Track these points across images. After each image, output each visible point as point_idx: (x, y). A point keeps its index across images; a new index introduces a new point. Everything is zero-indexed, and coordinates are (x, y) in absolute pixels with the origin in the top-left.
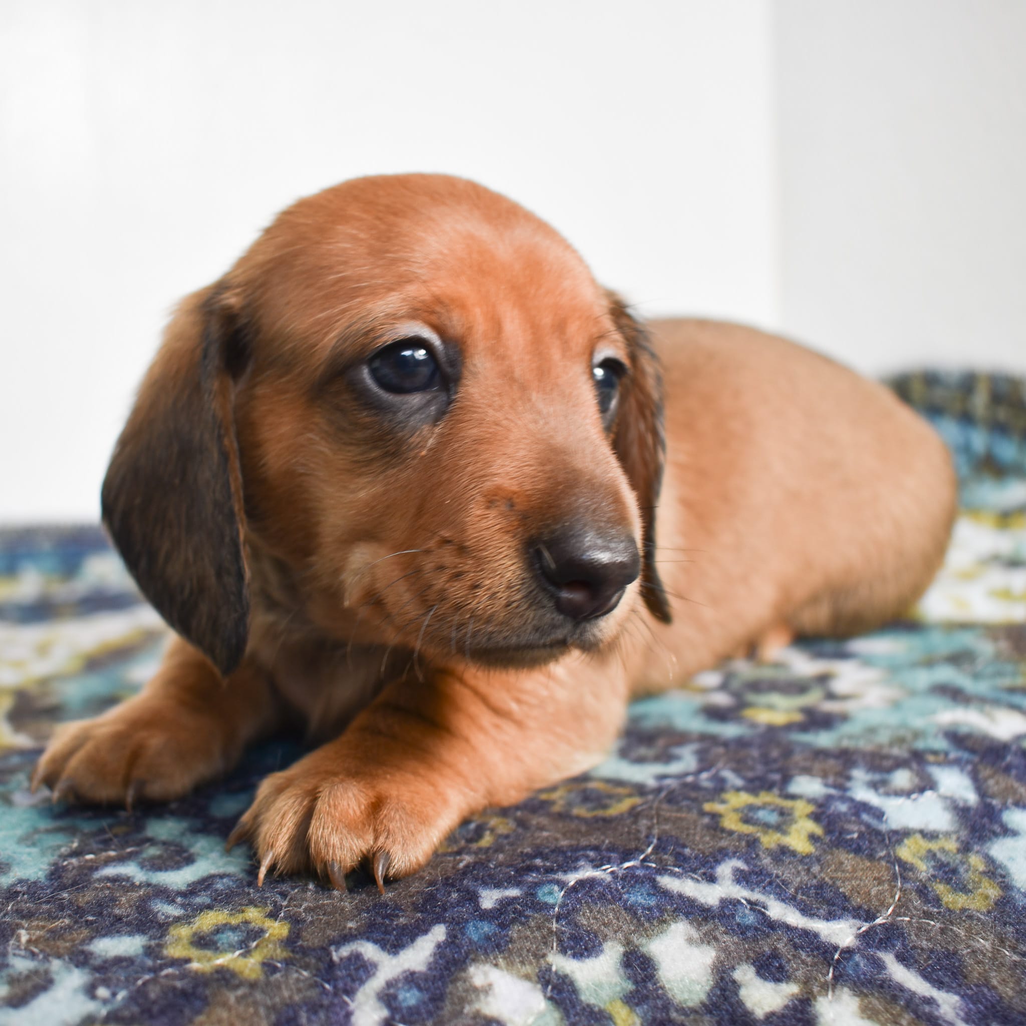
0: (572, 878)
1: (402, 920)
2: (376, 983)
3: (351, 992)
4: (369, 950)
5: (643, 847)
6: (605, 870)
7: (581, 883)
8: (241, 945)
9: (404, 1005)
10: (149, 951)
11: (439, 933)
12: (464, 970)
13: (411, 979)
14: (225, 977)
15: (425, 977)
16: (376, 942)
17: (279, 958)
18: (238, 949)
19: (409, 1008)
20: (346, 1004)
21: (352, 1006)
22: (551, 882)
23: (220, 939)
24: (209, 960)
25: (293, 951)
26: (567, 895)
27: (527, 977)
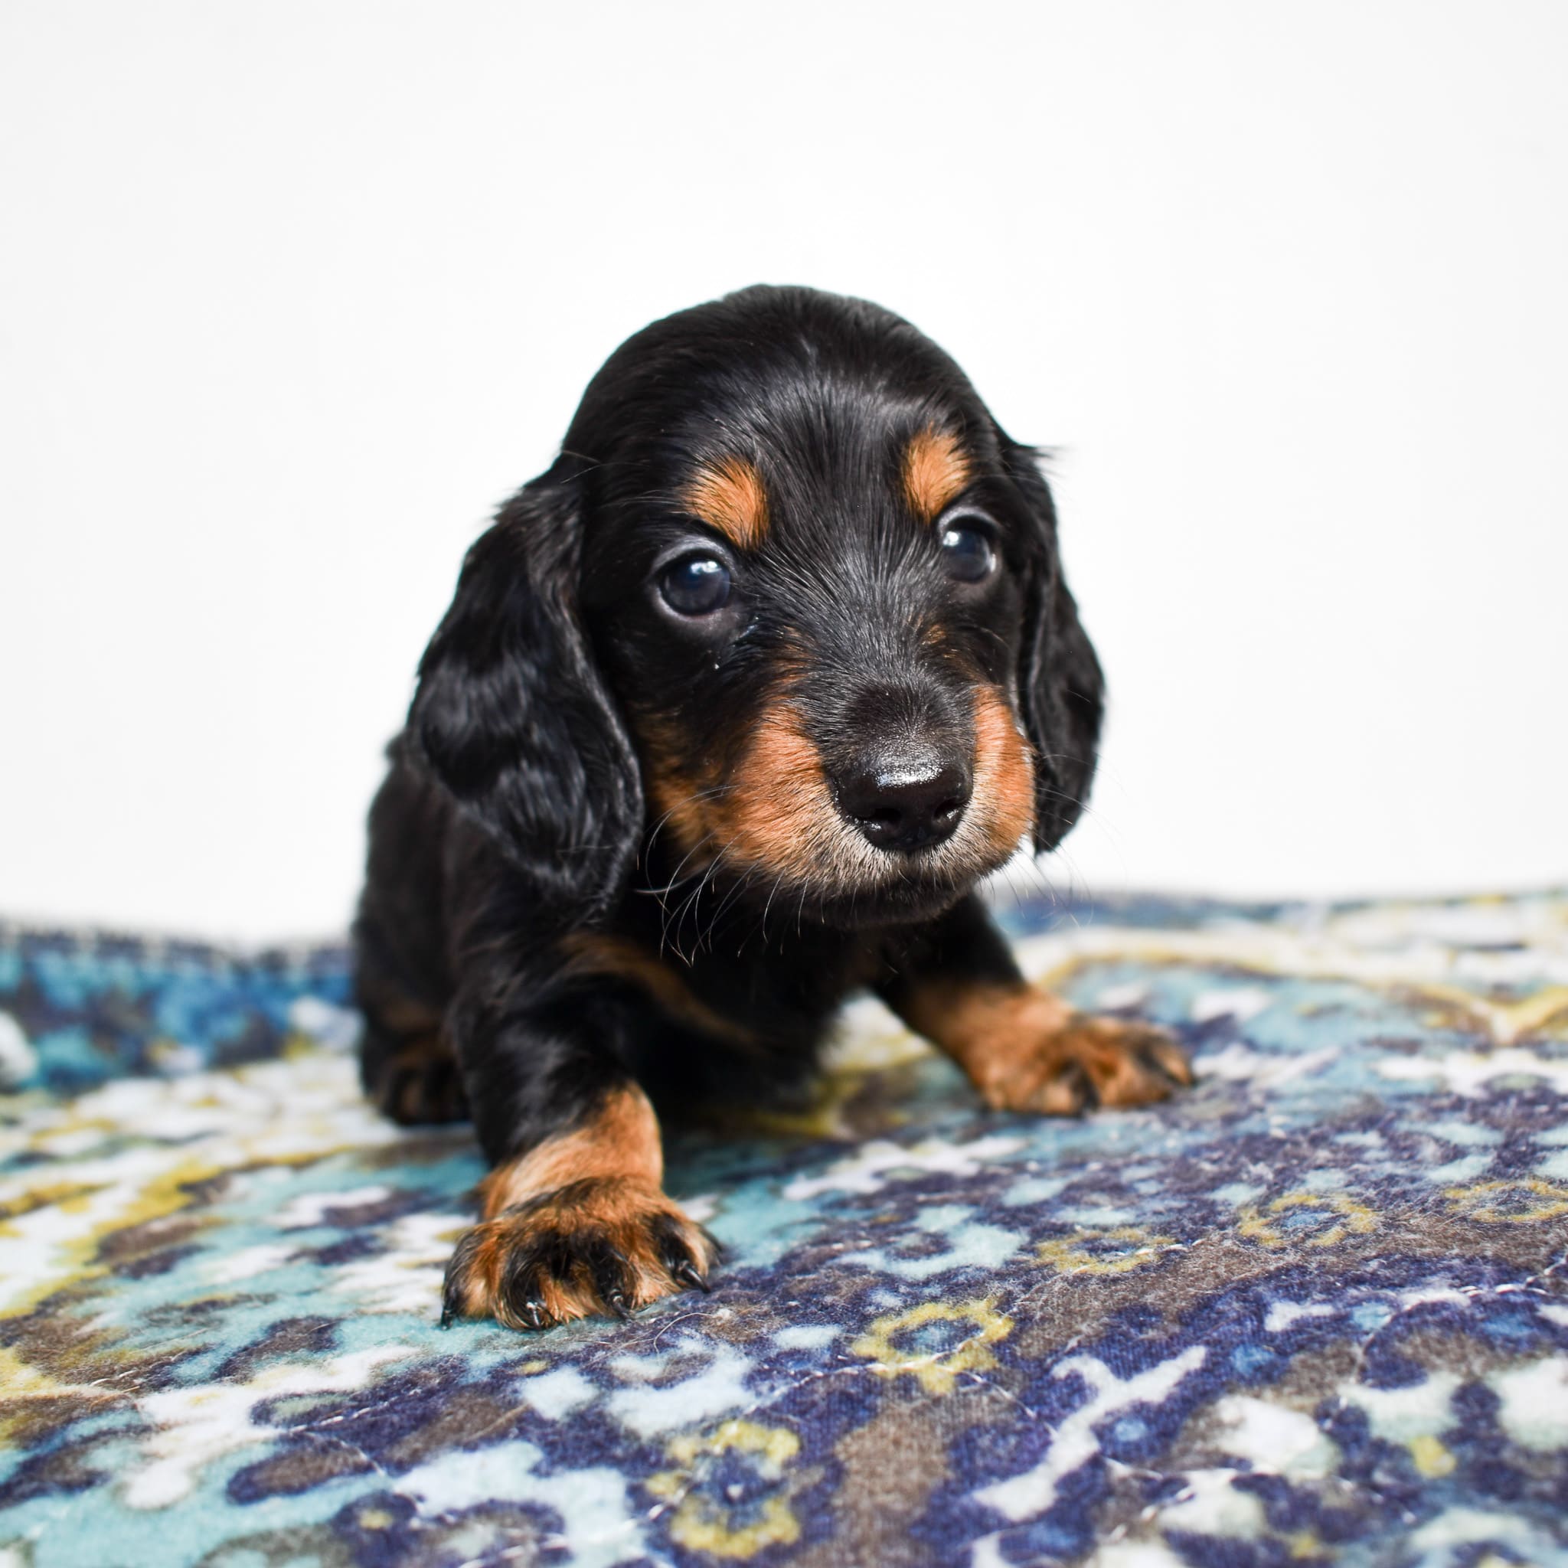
0: (1411, 1299)
1: (1151, 1334)
2: (1093, 1412)
3: (1055, 1420)
4: (1093, 1370)
5: (1539, 1267)
6: (1465, 1292)
7: (1422, 1309)
8: (943, 1345)
9: (1123, 1438)
10: (836, 1346)
11: (1194, 1357)
12: (1212, 1403)
13: (1141, 1411)
14: (907, 1384)
15: (1160, 1409)
16: (1107, 1360)
17: (982, 1369)
18: (938, 1351)
19: (1127, 1444)
20: (1046, 1432)
21: (1054, 1434)
22: (1378, 1300)
23: (921, 1337)
24: (899, 1361)
25: (1001, 1360)
26: (1395, 1319)
27: (1301, 1409)
